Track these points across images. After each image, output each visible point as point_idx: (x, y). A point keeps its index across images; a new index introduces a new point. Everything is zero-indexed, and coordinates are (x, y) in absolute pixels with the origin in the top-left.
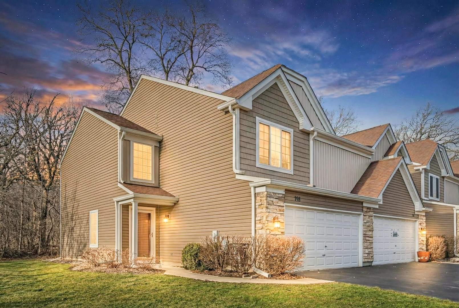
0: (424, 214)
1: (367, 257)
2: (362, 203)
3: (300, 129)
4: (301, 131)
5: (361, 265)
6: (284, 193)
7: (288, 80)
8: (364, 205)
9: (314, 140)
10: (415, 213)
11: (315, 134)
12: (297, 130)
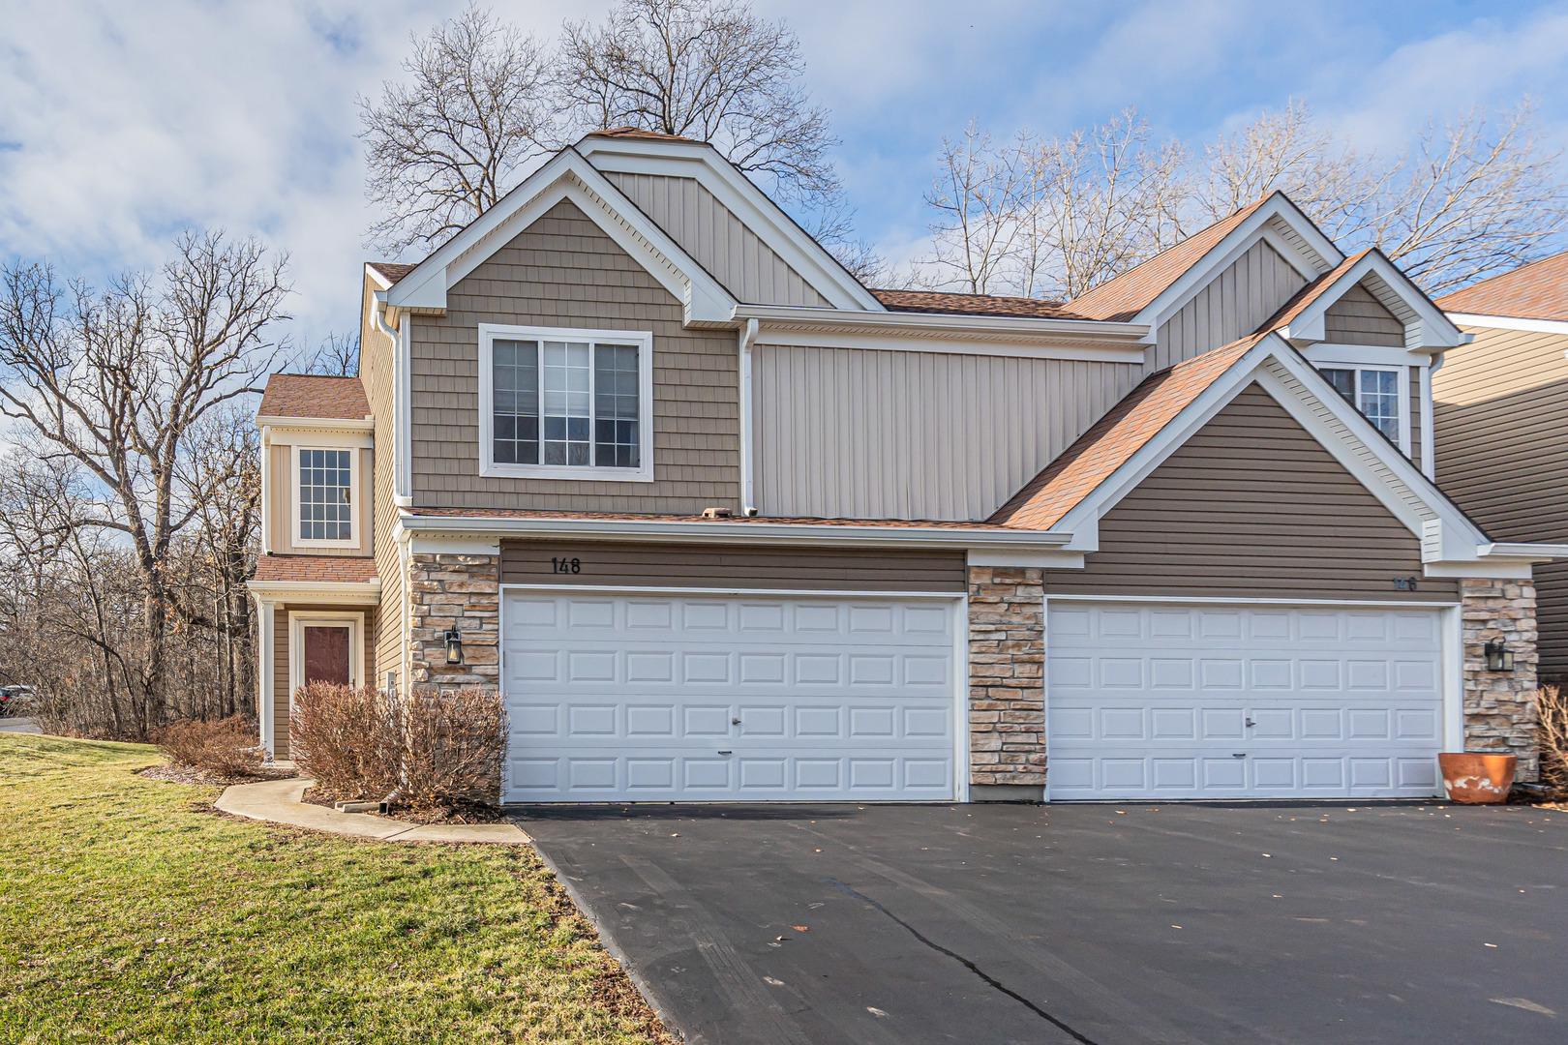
0: (1526, 573)
1: (994, 768)
2: (962, 554)
3: (686, 322)
4: (689, 329)
5: (962, 796)
6: (497, 552)
7: (601, 173)
8: (972, 561)
9: (756, 348)
10: (1421, 571)
11: (753, 326)
12: (672, 330)
